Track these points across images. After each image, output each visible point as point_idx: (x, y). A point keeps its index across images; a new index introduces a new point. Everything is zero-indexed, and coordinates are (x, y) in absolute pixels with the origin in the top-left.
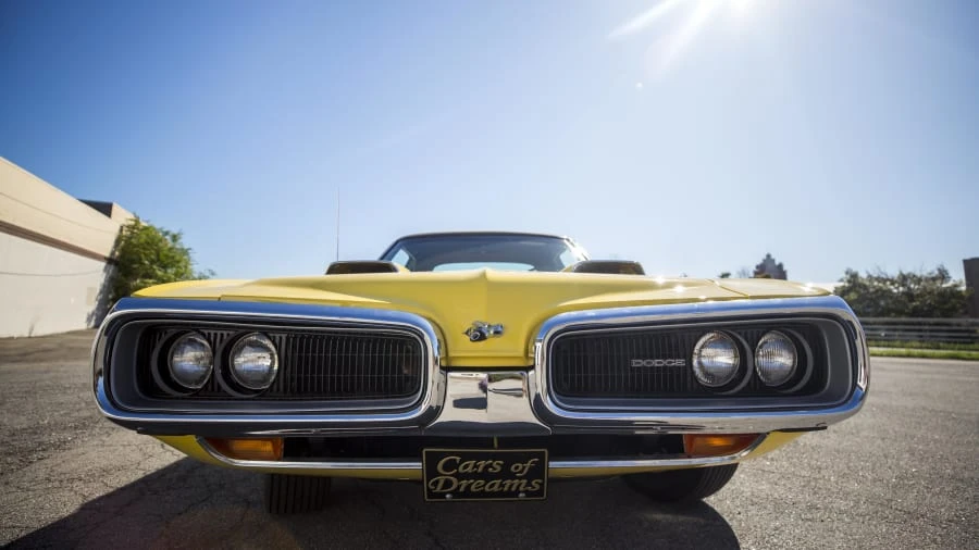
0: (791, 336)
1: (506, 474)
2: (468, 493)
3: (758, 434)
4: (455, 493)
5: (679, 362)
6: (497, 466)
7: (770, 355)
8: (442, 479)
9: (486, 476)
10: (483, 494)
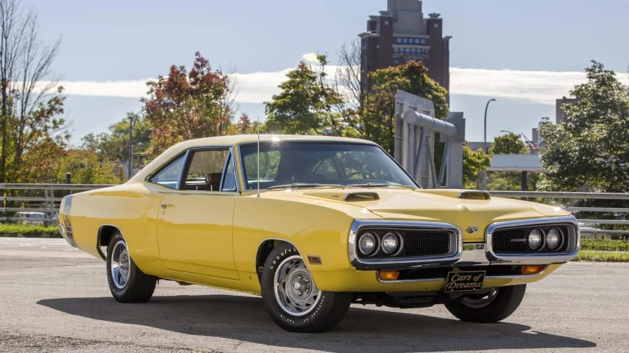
0: (558, 230)
1: (472, 281)
2: (459, 289)
3: (546, 265)
4: (455, 289)
5: (524, 240)
6: (470, 277)
7: (551, 237)
8: (452, 283)
9: (466, 282)
10: (463, 289)
